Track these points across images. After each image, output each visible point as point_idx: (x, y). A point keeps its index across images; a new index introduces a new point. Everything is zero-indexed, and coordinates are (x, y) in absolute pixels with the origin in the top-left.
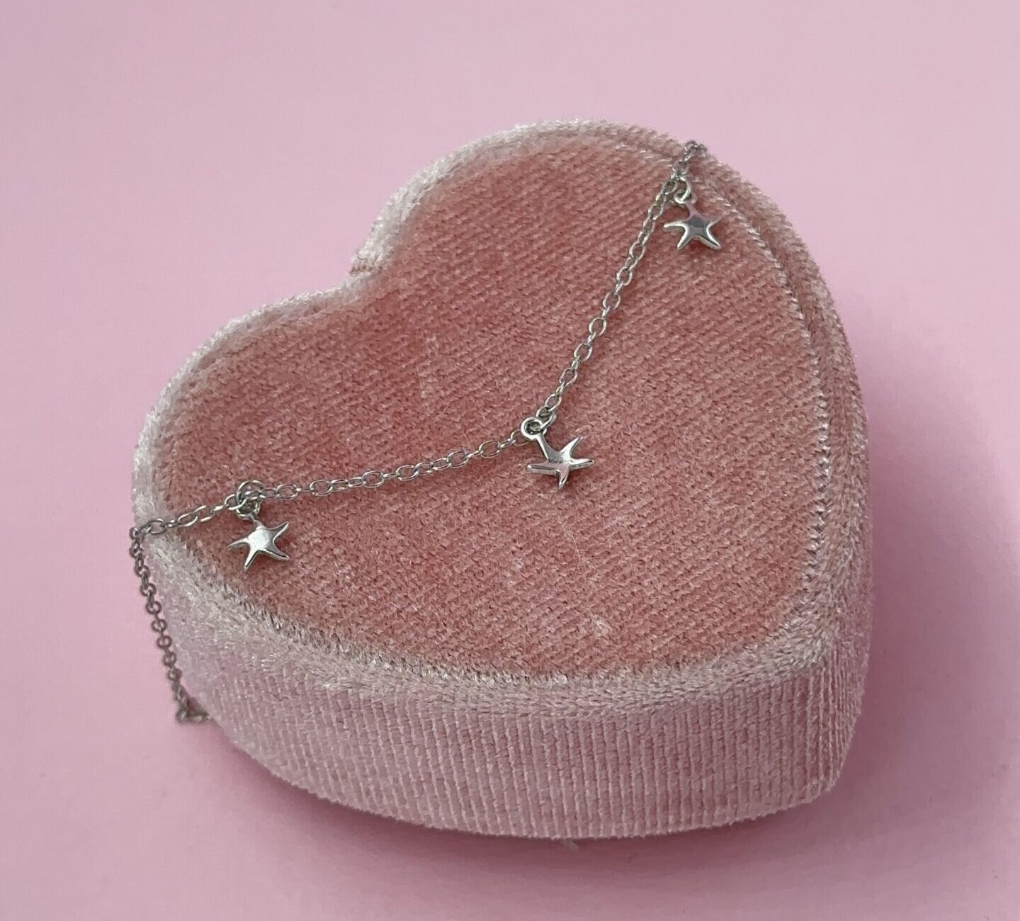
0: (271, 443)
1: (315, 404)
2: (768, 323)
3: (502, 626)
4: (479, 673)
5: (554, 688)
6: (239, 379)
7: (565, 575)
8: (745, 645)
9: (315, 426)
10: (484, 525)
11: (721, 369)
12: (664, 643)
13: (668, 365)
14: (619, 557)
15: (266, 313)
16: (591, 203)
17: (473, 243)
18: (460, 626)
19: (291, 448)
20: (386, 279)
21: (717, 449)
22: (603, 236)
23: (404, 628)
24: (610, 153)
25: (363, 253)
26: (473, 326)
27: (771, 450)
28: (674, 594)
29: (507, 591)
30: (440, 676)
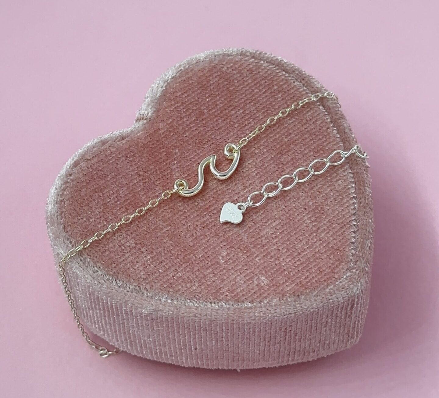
0: (109, 201)
1: (127, 182)
2: (324, 139)
3: (220, 282)
4: (211, 303)
5: (246, 308)
6: (92, 171)
7: (245, 257)
8: (327, 286)
9: (128, 192)
10: (207, 235)
11: (306, 161)
12: (292, 286)
14: (269, 248)
15: (101, 141)
16: (242, 87)
18: (201, 282)
19: (118, 202)
20: (153, 124)
21: (307, 197)
22: (248, 102)
23: (177, 284)
24: (248, 64)
25: (142, 112)
26: (194, 144)
27: (331, 197)
28: (294, 264)
29: (221, 265)
30: (194, 305)
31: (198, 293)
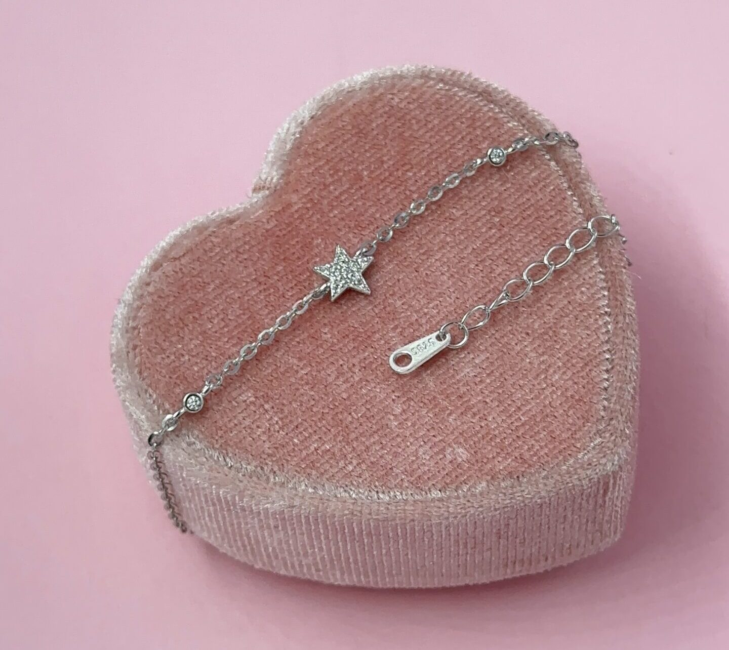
0: (210, 327)
1: (240, 295)
2: (558, 217)
3: (391, 457)
4: (377, 492)
5: (433, 500)
6: (182, 278)
7: (432, 416)
8: (564, 461)
9: (241, 312)
10: (370, 380)
11: (528, 254)
12: (508, 463)
13: (490, 253)
14: (469, 400)
16: (423, 131)
17: (341, 165)
18: (362, 458)
19: (226, 329)
20: (281, 196)
21: (531, 314)
22: (434, 156)
23: (322, 461)
24: (433, 92)
25: (263, 176)
26: (347, 229)
27: (569, 314)
28: (511, 426)
29: (392, 430)
30: (350, 496)
31: (357, 477)
